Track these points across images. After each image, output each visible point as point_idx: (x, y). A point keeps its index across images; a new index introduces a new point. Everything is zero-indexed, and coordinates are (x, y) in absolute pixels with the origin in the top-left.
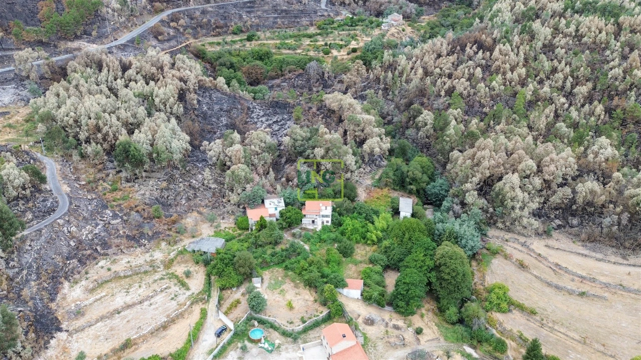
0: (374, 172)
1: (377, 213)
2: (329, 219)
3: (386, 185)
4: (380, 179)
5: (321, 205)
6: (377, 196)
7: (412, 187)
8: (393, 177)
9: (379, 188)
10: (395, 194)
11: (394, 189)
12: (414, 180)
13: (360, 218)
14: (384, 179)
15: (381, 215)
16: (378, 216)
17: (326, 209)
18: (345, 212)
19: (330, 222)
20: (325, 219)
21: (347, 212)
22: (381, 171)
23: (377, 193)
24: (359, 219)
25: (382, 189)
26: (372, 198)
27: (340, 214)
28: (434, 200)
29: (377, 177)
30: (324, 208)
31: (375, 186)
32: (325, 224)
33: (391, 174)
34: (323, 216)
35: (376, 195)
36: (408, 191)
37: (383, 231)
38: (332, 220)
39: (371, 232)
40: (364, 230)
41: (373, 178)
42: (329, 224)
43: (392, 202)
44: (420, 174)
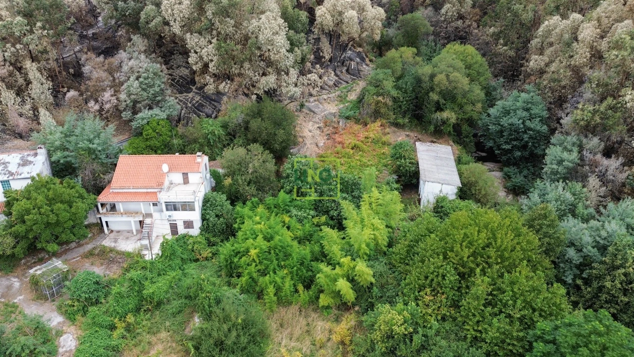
0: (344, 85)
1: (352, 190)
2: (195, 216)
3: (376, 114)
4: (360, 100)
5: (165, 168)
6: (354, 141)
7: (446, 114)
8: (394, 93)
9: (357, 121)
10: (400, 137)
11: (397, 125)
12: (450, 97)
13: (300, 208)
14: (370, 99)
15: (365, 196)
16: (357, 201)
17: (186, 181)
18: (252, 189)
19: (198, 224)
20: (180, 217)
21: (260, 189)
22: (361, 84)
23: (354, 134)
24: (294, 212)
25: (366, 125)
26: (339, 147)
27: (235, 198)
28: (508, 147)
29: (353, 97)
30: (177, 177)
31: (348, 118)
32: (181, 230)
33: (389, 84)
34: (172, 207)
35: (350, 140)
36: (432, 128)
37: (376, 254)
38: (204, 219)
39: (333, 264)
40: (305, 251)
41: (342, 99)
42: (195, 231)
43: (397, 157)
44: (466, 81)
